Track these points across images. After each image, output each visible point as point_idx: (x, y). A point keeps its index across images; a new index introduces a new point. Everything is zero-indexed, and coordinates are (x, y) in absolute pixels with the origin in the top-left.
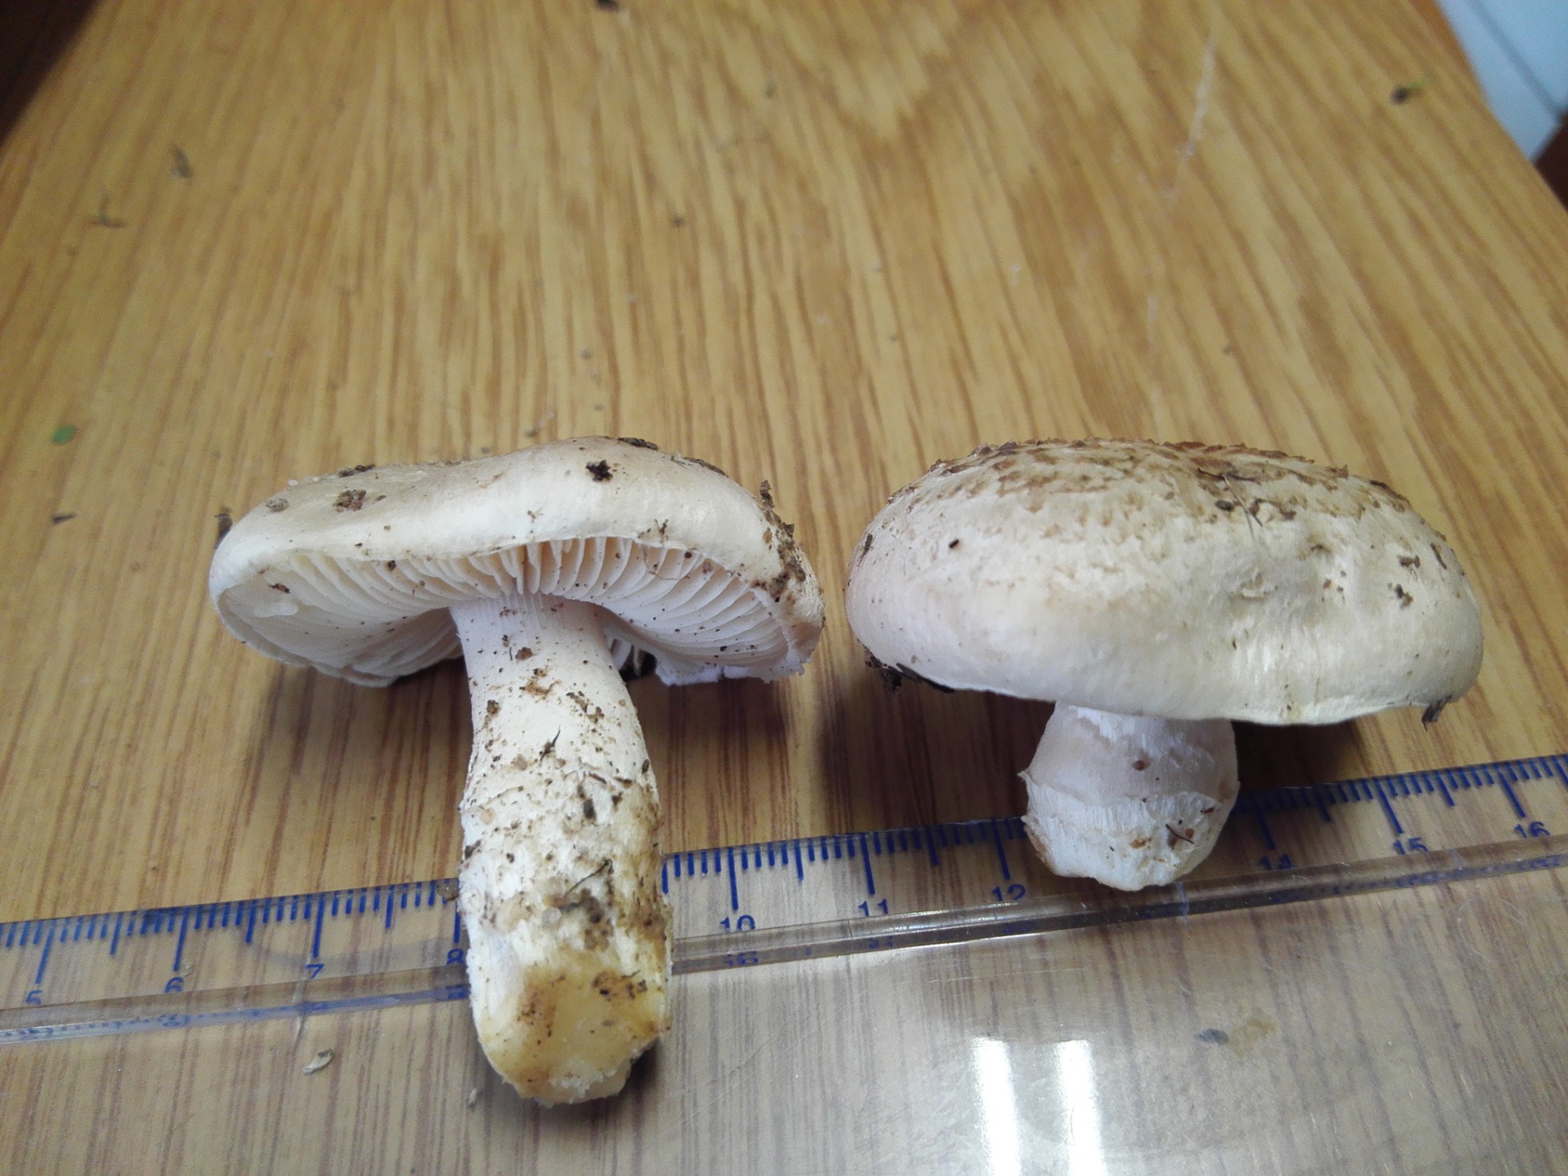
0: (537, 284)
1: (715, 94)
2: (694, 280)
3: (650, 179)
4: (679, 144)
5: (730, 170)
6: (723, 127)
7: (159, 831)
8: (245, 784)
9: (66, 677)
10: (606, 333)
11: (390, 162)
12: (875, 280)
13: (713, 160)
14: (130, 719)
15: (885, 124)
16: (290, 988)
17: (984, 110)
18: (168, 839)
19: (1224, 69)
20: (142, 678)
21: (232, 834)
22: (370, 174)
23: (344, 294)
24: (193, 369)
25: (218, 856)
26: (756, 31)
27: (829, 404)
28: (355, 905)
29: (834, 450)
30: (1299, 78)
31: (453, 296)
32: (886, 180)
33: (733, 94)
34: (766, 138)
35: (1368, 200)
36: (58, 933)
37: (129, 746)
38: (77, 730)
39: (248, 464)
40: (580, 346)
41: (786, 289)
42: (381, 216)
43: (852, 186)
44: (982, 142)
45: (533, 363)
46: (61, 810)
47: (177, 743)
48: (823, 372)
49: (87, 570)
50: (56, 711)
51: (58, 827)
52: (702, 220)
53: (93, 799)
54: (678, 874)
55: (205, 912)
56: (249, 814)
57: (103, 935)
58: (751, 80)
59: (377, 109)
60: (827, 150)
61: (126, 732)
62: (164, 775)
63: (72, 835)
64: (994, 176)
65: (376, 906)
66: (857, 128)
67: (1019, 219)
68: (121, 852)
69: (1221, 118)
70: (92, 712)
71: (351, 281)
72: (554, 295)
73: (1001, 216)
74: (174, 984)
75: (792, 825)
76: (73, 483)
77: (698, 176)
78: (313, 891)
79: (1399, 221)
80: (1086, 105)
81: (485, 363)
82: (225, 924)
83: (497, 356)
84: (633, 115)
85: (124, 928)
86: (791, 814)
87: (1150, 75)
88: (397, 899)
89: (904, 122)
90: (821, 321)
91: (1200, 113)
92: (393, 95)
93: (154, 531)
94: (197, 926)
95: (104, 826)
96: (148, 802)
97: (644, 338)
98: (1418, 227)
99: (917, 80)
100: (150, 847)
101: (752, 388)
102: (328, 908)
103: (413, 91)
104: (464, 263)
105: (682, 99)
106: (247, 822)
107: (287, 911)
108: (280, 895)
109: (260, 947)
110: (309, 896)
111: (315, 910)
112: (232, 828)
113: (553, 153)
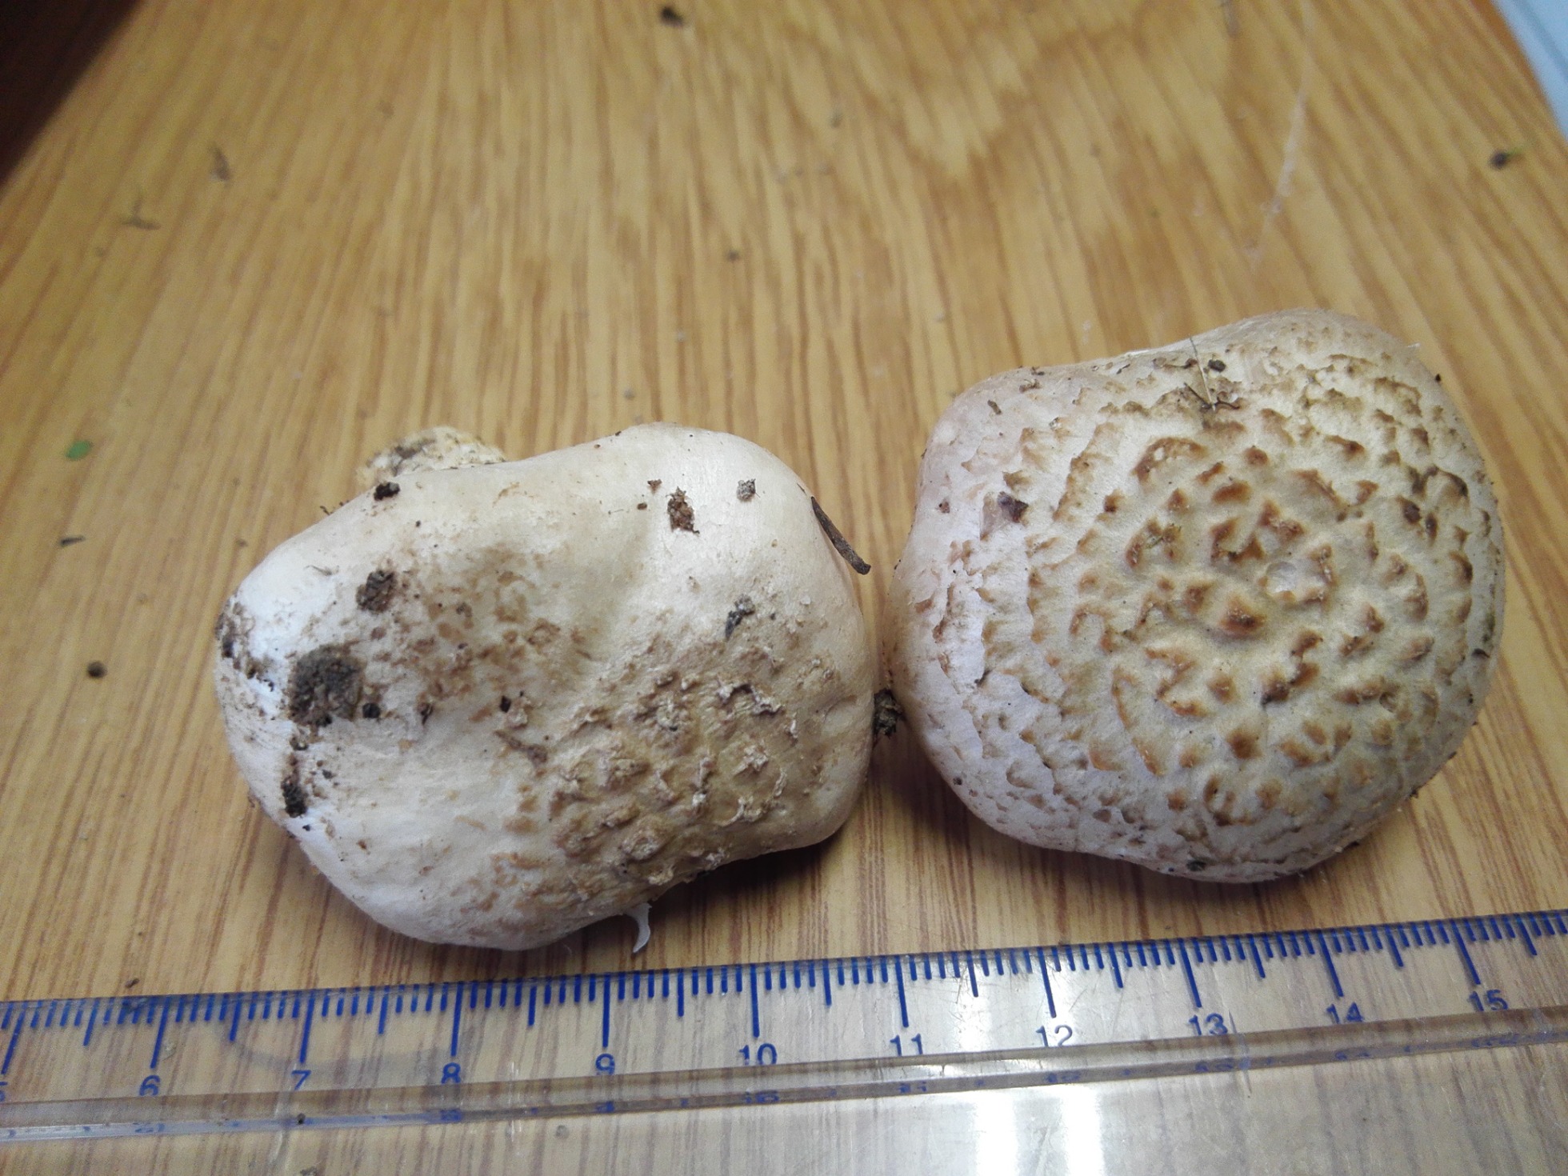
0: (582, 316)
1: (779, 122)
2: (747, 321)
3: (707, 208)
4: (739, 173)
5: (790, 202)
6: (785, 157)
7: (148, 894)
8: (242, 846)
9: (62, 717)
10: (652, 374)
11: (437, 176)
12: (937, 330)
13: (773, 193)
14: (126, 767)
15: (956, 163)
16: (272, 1099)
17: (1060, 153)
18: (157, 902)
19: (1313, 121)
20: (141, 723)
21: (225, 900)
22: (416, 187)
23: (381, 314)
24: (217, 386)
25: (208, 925)
26: (824, 55)
27: (882, 462)
28: (347, 1005)
29: (885, 514)
30: (1393, 136)
31: (494, 322)
32: (954, 222)
33: (798, 120)
34: (830, 170)
35: (1463, 273)
36: (30, 1017)
37: (123, 796)
38: (70, 775)
39: (268, 493)
40: (623, 386)
41: (843, 334)
42: (424, 235)
43: (918, 226)
44: (1056, 187)
45: (573, 401)
46: (48, 862)
47: (173, 795)
48: (877, 427)
49: (91, 601)
50: (50, 753)
51: (43, 881)
52: (758, 255)
53: (81, 852)
54: (695, 991)
55: (187, 1003)
56: (243, 880)
57: (77, 1022)
58: (817, 108)
59: (426, 119)
60: (893, 186)
61: (121, 782)
62: (157, 830)
63: (57, 890)
64: (1068, 226)
65: (369, 1010)
66: (925, 165)
67: (1092, 270)
68: (106, 914)
69: (1309, 175)
70: (87, 754)
71: (388, 302)
72: (599, 327)
73: (1073, 267)
74: (150, 1085)
75: (820, 932)
76: (85, 504)
77: (757, 208)
78: (303, 987)
79: (1494, 297)
80: (1168, 153)
81: (522, 399)
82: (207, 1018)
83: (535, 391)
84: (693, 139)
85: (101, 1015)
86: (819, 919)
87: (1236, 123)
88: (393, 1002)
89: (975, 162)
90: (878, 371)
91: (1288, 167)
92: (444, 104)
93: (165, 561)
94: (179, 1019)
95: (91, 883)
96: (139, 860)
97: (691, 380)
98: (1515, 305)
99: (992, 118)
100: (138, 908)
101: (801, 441)
102: (318, 1007)
103: (464, 100)
104: (507, 289)
105: (743, 124)
106: (242, 887)
107: (275, 1008)
108: (268, 989)
109: (244, 1046)
110: (298, 993)
111: (303, 1009)
112: (225, 896)
113: (607, 174)
